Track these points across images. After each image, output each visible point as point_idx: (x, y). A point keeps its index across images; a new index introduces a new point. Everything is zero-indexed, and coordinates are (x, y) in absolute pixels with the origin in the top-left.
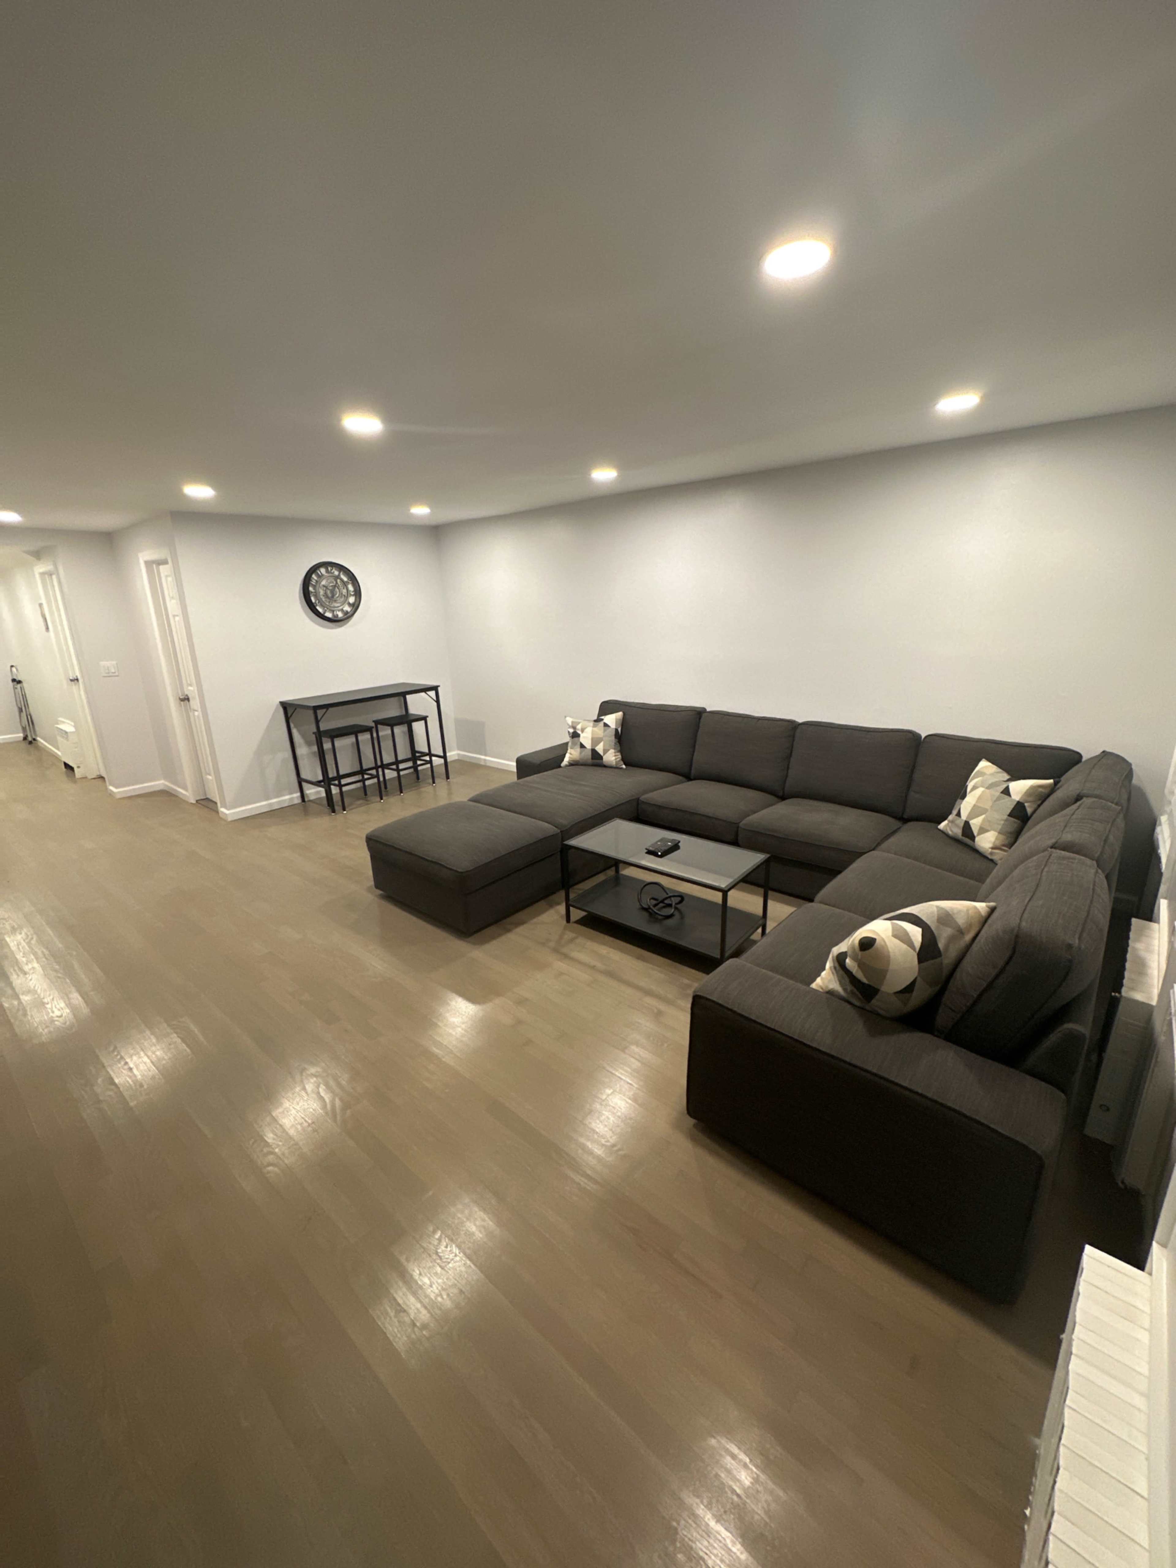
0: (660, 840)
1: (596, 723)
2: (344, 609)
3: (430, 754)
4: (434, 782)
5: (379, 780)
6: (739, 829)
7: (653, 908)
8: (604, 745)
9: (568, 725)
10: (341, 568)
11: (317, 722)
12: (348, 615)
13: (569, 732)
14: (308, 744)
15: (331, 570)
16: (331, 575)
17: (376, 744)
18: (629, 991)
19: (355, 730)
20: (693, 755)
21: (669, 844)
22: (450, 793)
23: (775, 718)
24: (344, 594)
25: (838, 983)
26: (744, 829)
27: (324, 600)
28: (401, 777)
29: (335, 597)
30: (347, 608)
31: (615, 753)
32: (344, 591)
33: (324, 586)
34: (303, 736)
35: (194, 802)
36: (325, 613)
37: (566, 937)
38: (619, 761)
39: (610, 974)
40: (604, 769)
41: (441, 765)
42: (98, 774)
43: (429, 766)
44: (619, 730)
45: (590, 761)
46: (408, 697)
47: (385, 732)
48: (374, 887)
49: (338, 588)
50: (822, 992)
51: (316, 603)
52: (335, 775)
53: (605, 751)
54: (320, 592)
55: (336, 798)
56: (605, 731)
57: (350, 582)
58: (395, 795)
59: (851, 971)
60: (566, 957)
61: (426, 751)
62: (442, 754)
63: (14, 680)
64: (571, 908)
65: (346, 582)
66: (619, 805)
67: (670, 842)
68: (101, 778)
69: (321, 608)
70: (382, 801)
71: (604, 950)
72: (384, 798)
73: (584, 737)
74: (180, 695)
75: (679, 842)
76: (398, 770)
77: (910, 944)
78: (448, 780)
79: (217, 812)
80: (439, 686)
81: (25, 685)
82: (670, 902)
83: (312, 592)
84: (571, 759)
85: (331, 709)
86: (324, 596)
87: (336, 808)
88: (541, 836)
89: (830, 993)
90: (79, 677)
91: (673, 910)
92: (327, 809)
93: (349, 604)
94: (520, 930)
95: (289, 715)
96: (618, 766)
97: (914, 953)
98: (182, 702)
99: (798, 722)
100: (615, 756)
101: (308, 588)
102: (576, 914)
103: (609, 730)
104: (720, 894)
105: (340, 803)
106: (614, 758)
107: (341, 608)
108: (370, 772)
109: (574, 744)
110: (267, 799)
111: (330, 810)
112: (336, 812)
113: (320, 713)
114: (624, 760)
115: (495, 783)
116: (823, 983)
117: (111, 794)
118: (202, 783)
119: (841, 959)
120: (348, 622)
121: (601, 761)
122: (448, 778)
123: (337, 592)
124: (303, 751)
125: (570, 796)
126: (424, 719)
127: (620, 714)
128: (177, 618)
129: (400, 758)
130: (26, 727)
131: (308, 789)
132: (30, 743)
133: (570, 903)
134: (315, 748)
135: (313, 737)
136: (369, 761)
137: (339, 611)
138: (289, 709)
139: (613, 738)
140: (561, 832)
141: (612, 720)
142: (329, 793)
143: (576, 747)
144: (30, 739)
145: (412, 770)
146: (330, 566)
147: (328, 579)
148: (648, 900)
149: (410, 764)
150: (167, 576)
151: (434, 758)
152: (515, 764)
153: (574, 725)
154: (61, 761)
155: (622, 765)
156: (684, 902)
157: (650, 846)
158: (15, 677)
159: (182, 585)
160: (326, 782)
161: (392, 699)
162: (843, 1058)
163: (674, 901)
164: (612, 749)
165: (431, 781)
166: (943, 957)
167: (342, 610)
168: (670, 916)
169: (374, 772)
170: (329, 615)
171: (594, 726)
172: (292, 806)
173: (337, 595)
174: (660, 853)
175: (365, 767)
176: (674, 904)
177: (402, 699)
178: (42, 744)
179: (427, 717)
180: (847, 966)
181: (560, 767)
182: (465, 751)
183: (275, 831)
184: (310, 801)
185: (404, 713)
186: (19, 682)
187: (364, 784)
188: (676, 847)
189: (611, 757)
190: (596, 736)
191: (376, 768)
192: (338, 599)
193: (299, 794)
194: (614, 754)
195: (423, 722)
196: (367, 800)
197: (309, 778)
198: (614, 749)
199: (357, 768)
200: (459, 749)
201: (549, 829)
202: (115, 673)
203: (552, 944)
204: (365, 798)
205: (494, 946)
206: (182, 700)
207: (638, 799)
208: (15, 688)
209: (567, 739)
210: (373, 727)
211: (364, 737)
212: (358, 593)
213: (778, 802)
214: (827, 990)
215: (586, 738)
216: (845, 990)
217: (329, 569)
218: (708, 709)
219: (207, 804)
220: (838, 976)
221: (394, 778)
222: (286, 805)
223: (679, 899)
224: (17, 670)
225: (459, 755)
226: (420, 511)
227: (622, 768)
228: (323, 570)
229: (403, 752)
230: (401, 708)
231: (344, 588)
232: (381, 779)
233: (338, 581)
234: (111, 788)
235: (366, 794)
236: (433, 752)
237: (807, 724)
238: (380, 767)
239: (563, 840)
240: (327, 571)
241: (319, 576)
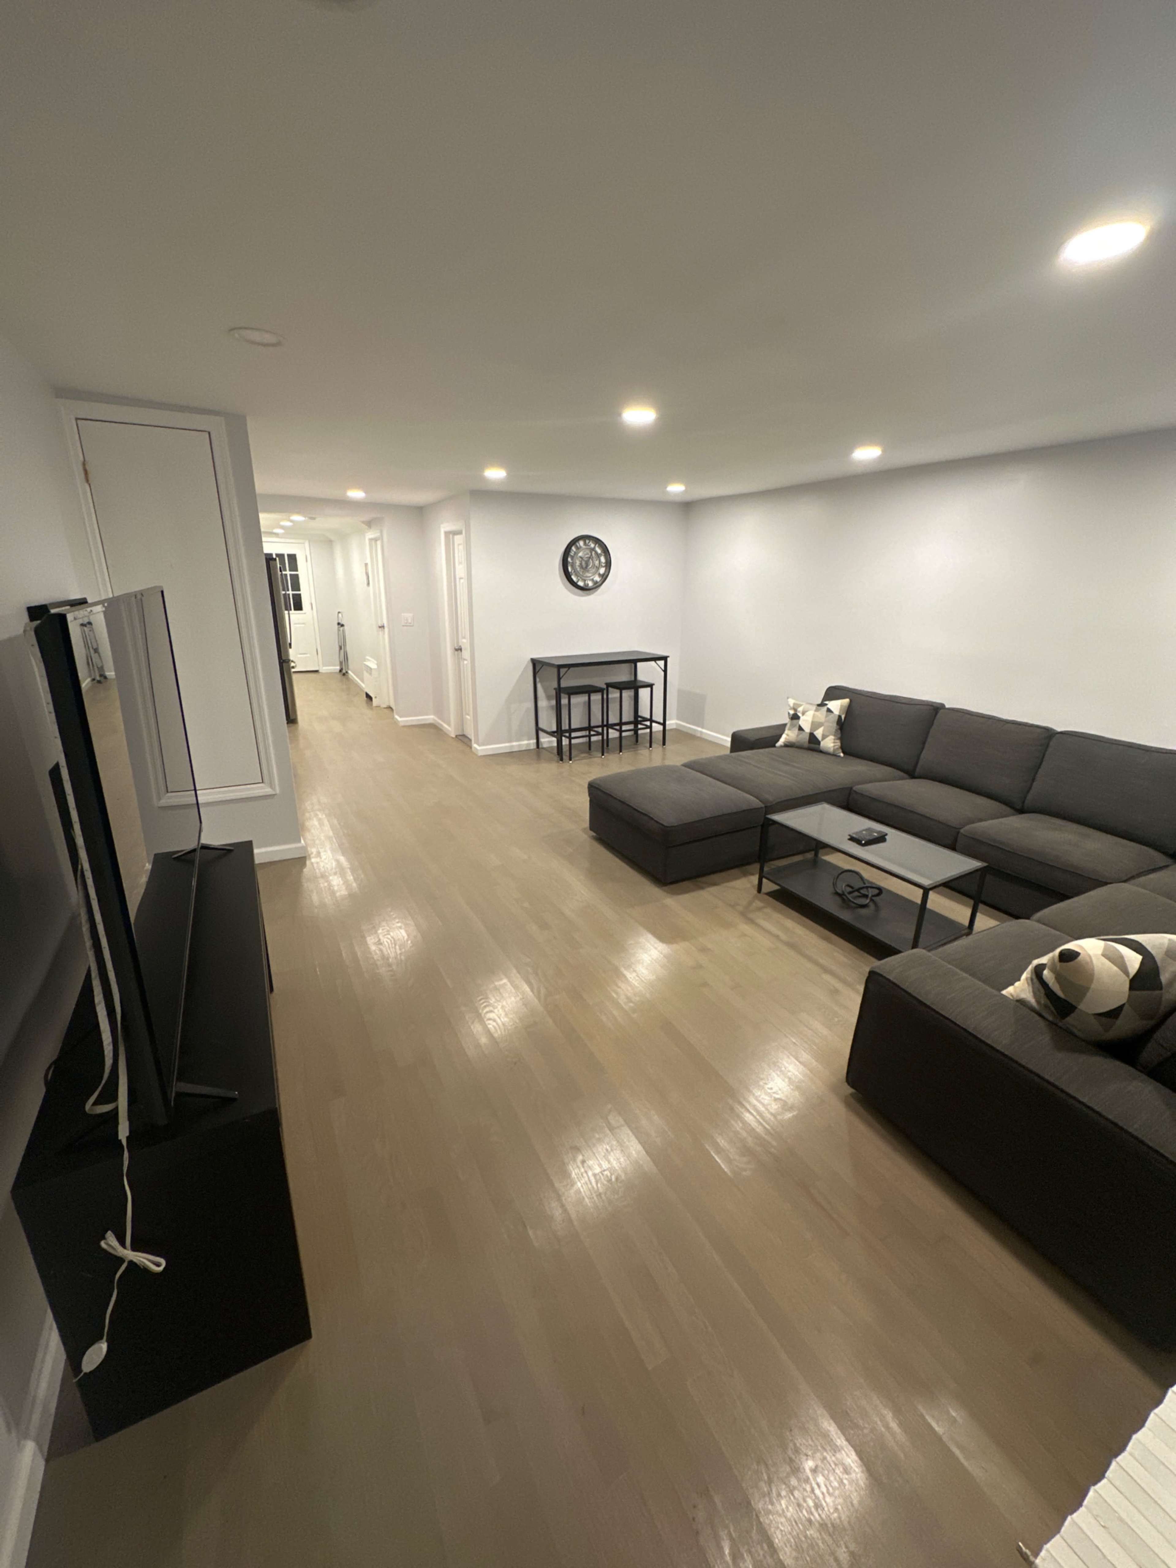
0: (866, 830)
1: (818, 707)
2: (595, 579)
3: (651, 721)
4: (651, 746)
5: (603, 737)
6: (959, 835)
7: (848, 895)
8: (823, 731)
9: (789, 706)
10: (597, 541)
11: (559, 679)
12: (597, 585)
13: (789, 713)
14: (549, 698)
15: (589, 543)
16: (588, 547)
17: (605, 704)
18: (809, 965)
19: (589, 690)
20: (921, 753)
21: (875, 834)
22: (664, 759)
23: (1027, 723)
24: (596, 565)
25: (1032, 994)
26: (964, 835)
27: (578, 569)
28: (623, 738)
29: (588, 568)
30: (597, 578)
31: (834, 739)
32: (597, 563)
33: (581, 557)
34: (545, 691)
35: (454, 736)
36: (578, 582)
37: (754, 904)
38: (837, 749)
39: (791, 945)
40: (821, 754)
41: (660, 731)
42: (388, 705)
43: (648, 730)
44: (843, 717)
45: (806, 745)
46: (639, 664)
47: (614, 694)
48: (589, 828)
49: (592, 560)
50: (1012, 1000)
51: (571, 572)
52: (567, 728)
53: (824, 737)
54: (576, 563)
55: (565, 749)
56: (826, 717)
57: (603, 554)
58: (615, 754)
59: (1048, 982)
60: (751, 921)
61: (649, 717)
62: (662, 721)
63: (339, 624)
64: (764, 880)
65: (600, 554)
66: (830, 791)
67: (876, 833)
68: (390, 708)
69: (575, 577)
70: (603, 757)
71: (789, 923)
72: (605, 754)
73: (804, 720)
74: (456, 645)
75: (886, 835)
76: (621, 731)
77: (1125, 971)
78: (664, 747)
79: (471, 747)
80: (668, 657)
81: (346, 627)
82: (866, 893)
83: (570, 563)
84: (787, 740)
85: (572, 669)
86: (579, 566)
87: (564, 757)
88: (745, 807)
89: (1021, 1002)
90: (385, 625)
91: (868, 901)
92: (556, 758)
93: (599, 575)
94: (713, 889)
95: (537, 670)
96: (835, 754)
97: (1126, 978)
98: (456, 652)
99: (1056, 731)
100: (834, 743)
101: (567, 559)
102: (769, 886)
103: (831, 716)
104: (921, 891)
105: (568, 754)
106: (832, 745)
107: (592, 578)
108: (596, 729)
109: (793, 726)
110: (510, 741)
111: (559, 758)
112: (564, 761)
113: (563, 671)
114: (843, 749)
115: (709, 753)
116: (1015, 991)
117: (396, 722)
118: (461, 722)
119: (1039, 969)
120: (596, 591)
121: (817, 746)
122: (664, 744)
123: (590, 563)
124: (543, 703)
125: (780, 775)
126: (651, 686)
127: (846, 701)
128: (462, 581)
129: (624, 720)
130: (342, 662)
131: (543, 738)
132: (344, 674)
133: (764, 874)
134: (554, 702)
135: (554, 692)
136: (596, 720)
137: (590, 580)
138: (537, 665)
139: (835, 725)
140: (766, 807)
141: (837, 706)
142: (559, 742)
143: (793, 729)
144: (344, 671)
145: (632, 733)
146: (588, 539)
147: (585, 551)
148: (844, 886)
149: (631, 727)
150: (459, 545)
151: (654, 724)
152: (729, 739)
153: (796, 708)
154: (363, 691)
155: (839, 753)
156: (882, 895)
157: (854, 833)
158: (340, 621)
159: (470, 554)
160: (559, 733)
161: (623, 665)
162: (1019, 1061)
163: (871, 892)
164: (832, 735)
165: (648, 745)
166: (1163, 991)
167: (592, 580)
168: (863, 906)
169: (600, 730)
170: (581, 584)
171: (816, 710)
172: (528, 751)
173: (590, 566)
174: (863, 842)
175: (592, 724)
176: (870, 896)
177: (633, 665)
178: (352, 677)
179: (654, 684)
180: (1044, 977)
181: (774, 746)
182: (683, 721)
183: (515, 769)
184: (543, 748)
185: (633, 679)
186: (342, 625)
187: (590, 739)
188: (882, 839)
189: (830, 743)
190: (816, 720)
191: (602, 726)
192: (590, 569)
193: (535, 741)
194: (833, 741)
195: (649, 689)
196: (590, 755)
197: (545, 728)
198: (835, 736)
199: (586, 725)
200: (678, 719)
201: (755, 803)
202: (411, 623)
203: (740, 908)
204: (589, 752)
205: (686, 898)
206: (456, 650)
207: (851, 788)
208: (339, 630)
209: (786, 720)
210: (604, 689)
211: (596, 698)
212: (608, 565)
213: (1013, 815)
214: (1018, 998)
215: (806, 722)
216: (1038, 1002)
217: (587, 541)
218: (947, 706)
219: (463, 739)
220: (1033, 988)
221: (616, 738)
222: (524, 748)
223: (876, 891)
224: (342, 616)
225: (676, 724)
226: (676, 489)
227: (839, 756)
228: (581, 543)
229: (628, 716)
230: (631, 674)
231: (596, 560)
232: (605, 737)
233: (593, 553)
234: (397, 717)
235: (590, 749)
236: (654, 718)
237: (1068, 734)
238: (605, 726)
239: (766, 813)
240: (585, 544)
241: (578, 548)
